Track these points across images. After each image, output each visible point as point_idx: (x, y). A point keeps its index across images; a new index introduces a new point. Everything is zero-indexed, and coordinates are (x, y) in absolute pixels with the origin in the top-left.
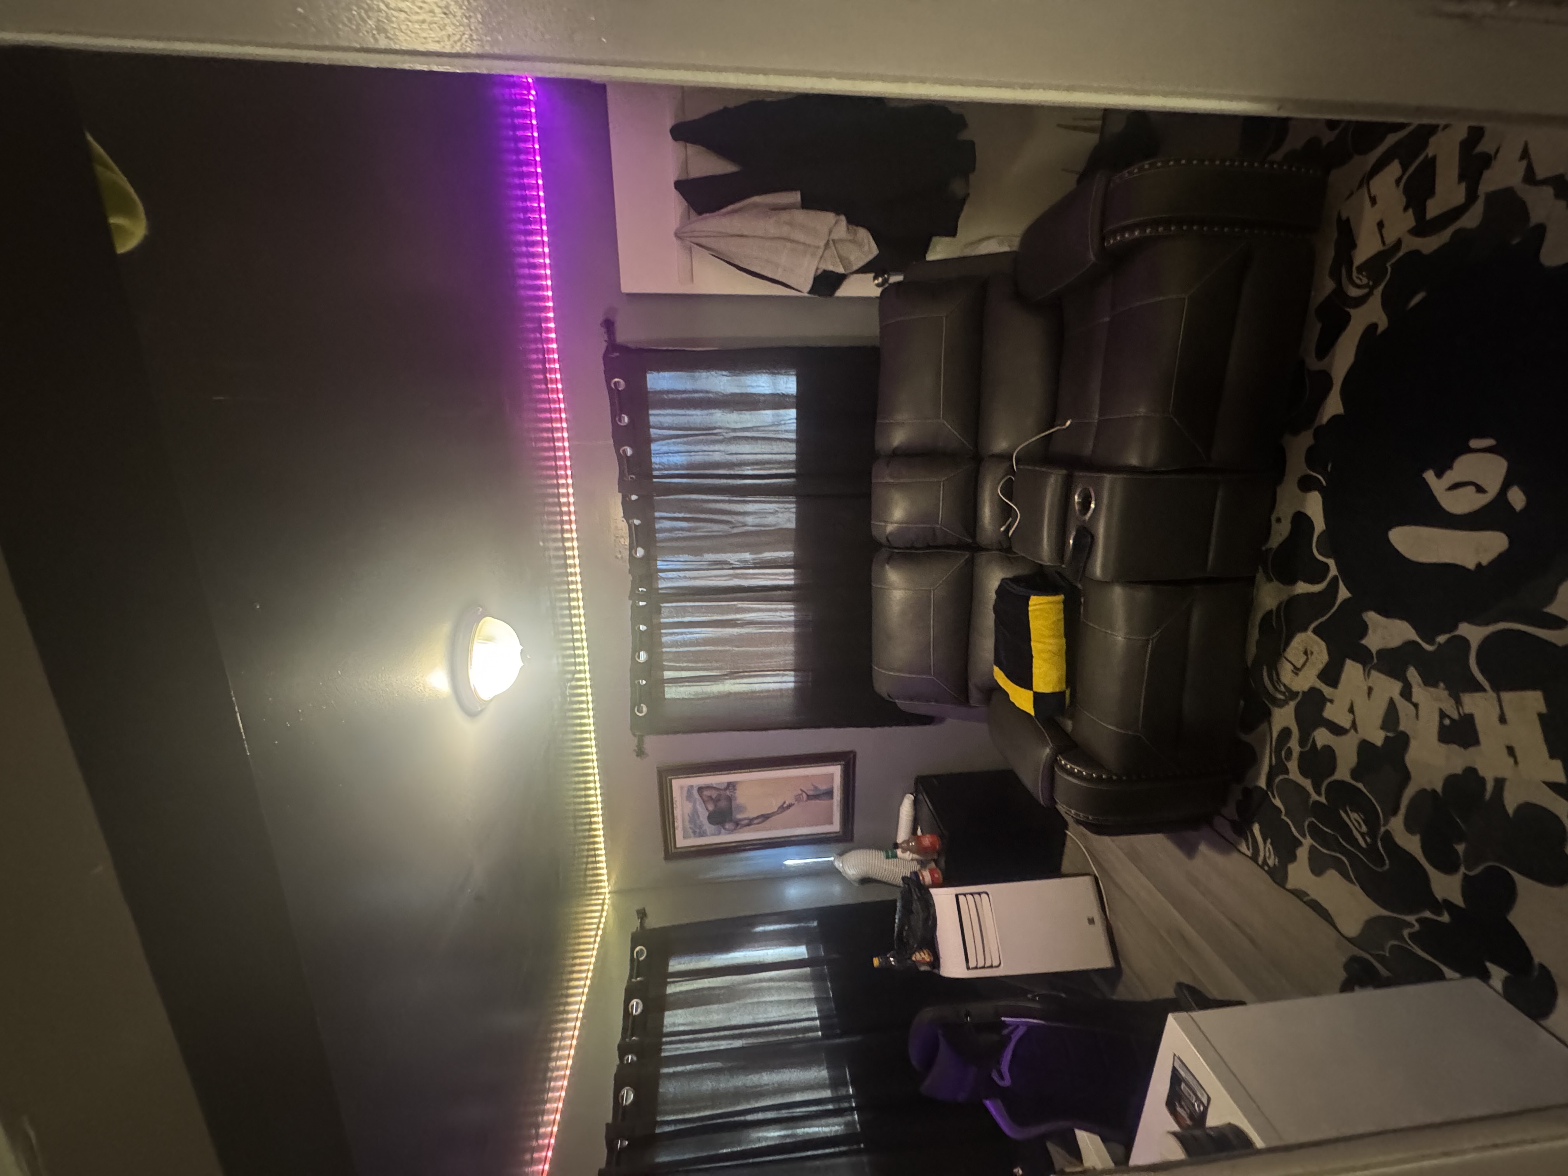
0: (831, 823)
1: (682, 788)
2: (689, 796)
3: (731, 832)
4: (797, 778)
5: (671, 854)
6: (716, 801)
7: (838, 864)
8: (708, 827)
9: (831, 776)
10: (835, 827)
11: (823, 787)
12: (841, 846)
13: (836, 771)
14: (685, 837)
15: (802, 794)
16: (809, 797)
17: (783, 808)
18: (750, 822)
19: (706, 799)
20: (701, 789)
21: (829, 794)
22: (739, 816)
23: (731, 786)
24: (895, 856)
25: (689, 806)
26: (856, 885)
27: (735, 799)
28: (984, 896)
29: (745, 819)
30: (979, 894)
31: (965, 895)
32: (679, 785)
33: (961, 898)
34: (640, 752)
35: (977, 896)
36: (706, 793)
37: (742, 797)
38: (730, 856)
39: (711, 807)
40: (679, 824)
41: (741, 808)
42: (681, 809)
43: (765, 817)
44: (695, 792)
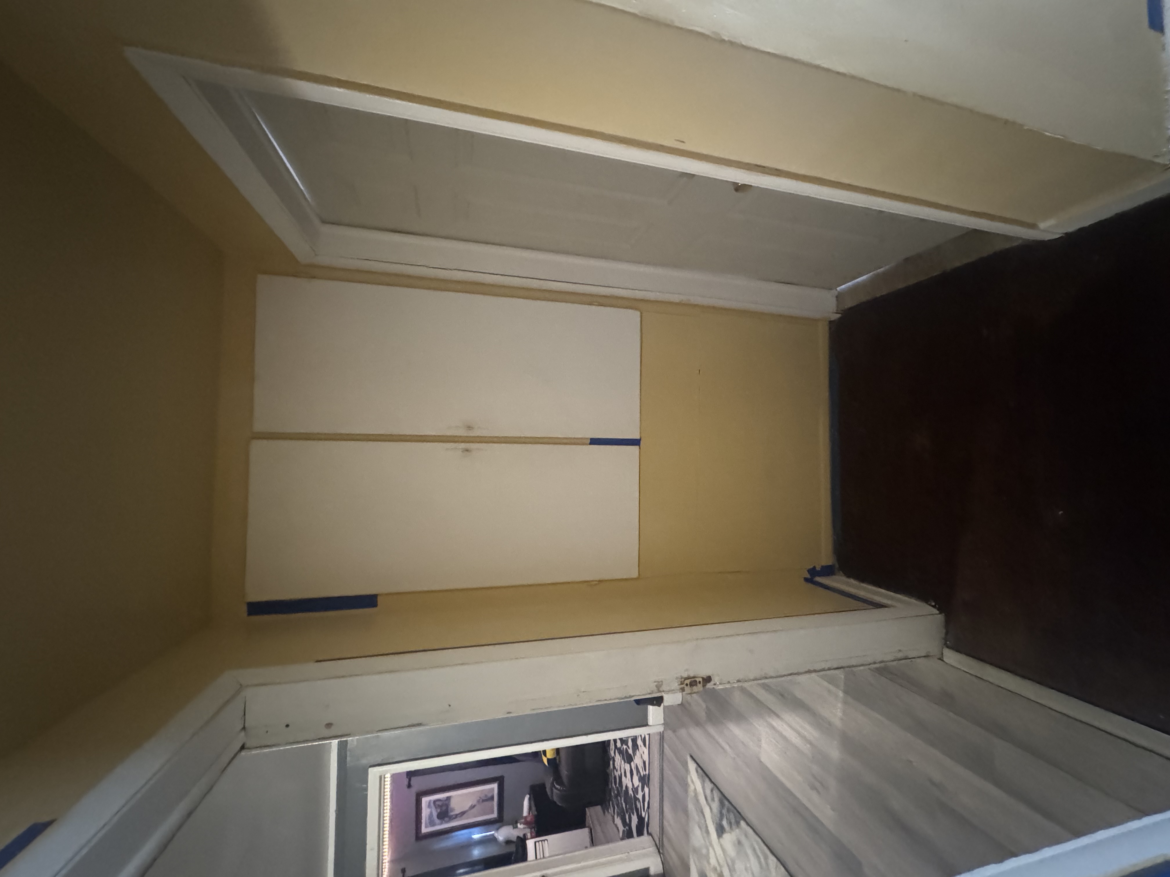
0: (493, 812)
1: (426, 802)
2: (429, 806)
3: (447, 822)
4: (478, 791)
5: (419, 837)
6: (440, 806)
7: (496, 835)
8: (437, 821)
9: (493, 789)
10: (495, 815)
11: (490, 795)
12: (498, 825)
13: (495, 786)
14: (426, 827)
15: (480, 800)
16: (483, 801)
17: (473, 807)
18: (456, 816)
19: (437, 806)
20: (435, 802)
21: (492, 798)
22: (452, 814)
23: (449, 798)
24: (517, 827)
25: (429, 810)
26: (504, 844)
27: (450, 805)
28: (546, 841)
29: (454, 815)
30: (544, 840)
31: (538, 841)
32: (425, 800)
33: (537, 844)
34: (409, 786)
35: (543, 842)
36: (437, 803)
37: (453, 804)
38: (446, 836)
39: (439, 811)
40: (423, 821)
41: (453, 810)
42: (425, 812)
43: (463, 813)
44: (432, 804)
